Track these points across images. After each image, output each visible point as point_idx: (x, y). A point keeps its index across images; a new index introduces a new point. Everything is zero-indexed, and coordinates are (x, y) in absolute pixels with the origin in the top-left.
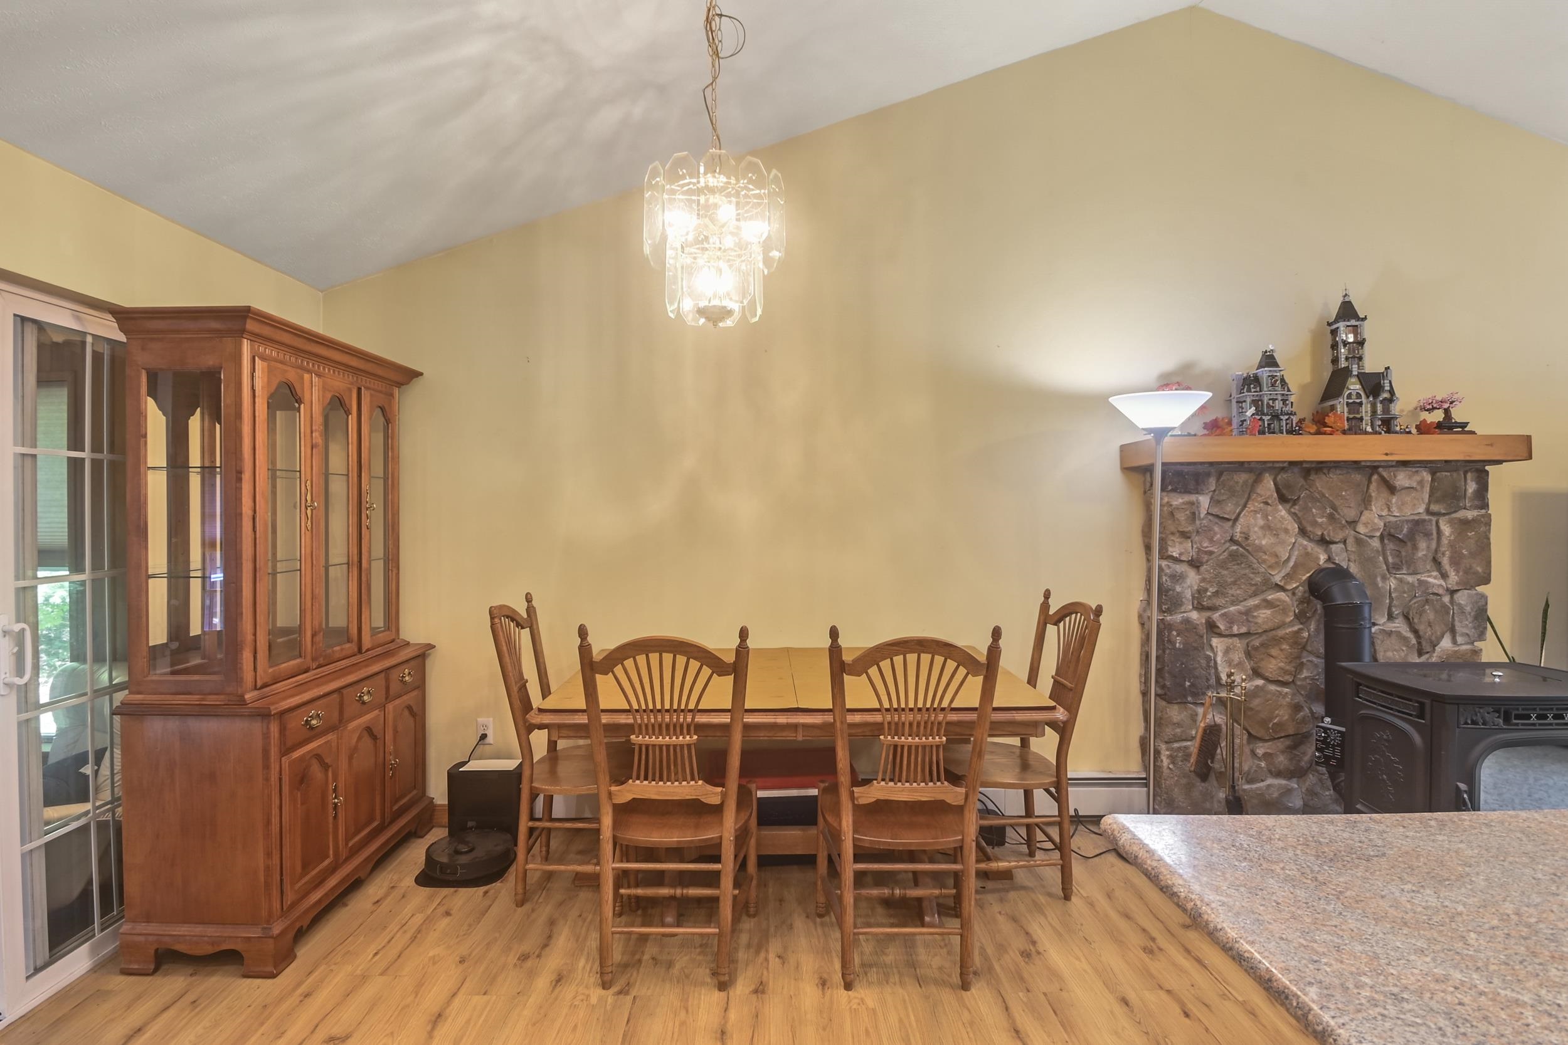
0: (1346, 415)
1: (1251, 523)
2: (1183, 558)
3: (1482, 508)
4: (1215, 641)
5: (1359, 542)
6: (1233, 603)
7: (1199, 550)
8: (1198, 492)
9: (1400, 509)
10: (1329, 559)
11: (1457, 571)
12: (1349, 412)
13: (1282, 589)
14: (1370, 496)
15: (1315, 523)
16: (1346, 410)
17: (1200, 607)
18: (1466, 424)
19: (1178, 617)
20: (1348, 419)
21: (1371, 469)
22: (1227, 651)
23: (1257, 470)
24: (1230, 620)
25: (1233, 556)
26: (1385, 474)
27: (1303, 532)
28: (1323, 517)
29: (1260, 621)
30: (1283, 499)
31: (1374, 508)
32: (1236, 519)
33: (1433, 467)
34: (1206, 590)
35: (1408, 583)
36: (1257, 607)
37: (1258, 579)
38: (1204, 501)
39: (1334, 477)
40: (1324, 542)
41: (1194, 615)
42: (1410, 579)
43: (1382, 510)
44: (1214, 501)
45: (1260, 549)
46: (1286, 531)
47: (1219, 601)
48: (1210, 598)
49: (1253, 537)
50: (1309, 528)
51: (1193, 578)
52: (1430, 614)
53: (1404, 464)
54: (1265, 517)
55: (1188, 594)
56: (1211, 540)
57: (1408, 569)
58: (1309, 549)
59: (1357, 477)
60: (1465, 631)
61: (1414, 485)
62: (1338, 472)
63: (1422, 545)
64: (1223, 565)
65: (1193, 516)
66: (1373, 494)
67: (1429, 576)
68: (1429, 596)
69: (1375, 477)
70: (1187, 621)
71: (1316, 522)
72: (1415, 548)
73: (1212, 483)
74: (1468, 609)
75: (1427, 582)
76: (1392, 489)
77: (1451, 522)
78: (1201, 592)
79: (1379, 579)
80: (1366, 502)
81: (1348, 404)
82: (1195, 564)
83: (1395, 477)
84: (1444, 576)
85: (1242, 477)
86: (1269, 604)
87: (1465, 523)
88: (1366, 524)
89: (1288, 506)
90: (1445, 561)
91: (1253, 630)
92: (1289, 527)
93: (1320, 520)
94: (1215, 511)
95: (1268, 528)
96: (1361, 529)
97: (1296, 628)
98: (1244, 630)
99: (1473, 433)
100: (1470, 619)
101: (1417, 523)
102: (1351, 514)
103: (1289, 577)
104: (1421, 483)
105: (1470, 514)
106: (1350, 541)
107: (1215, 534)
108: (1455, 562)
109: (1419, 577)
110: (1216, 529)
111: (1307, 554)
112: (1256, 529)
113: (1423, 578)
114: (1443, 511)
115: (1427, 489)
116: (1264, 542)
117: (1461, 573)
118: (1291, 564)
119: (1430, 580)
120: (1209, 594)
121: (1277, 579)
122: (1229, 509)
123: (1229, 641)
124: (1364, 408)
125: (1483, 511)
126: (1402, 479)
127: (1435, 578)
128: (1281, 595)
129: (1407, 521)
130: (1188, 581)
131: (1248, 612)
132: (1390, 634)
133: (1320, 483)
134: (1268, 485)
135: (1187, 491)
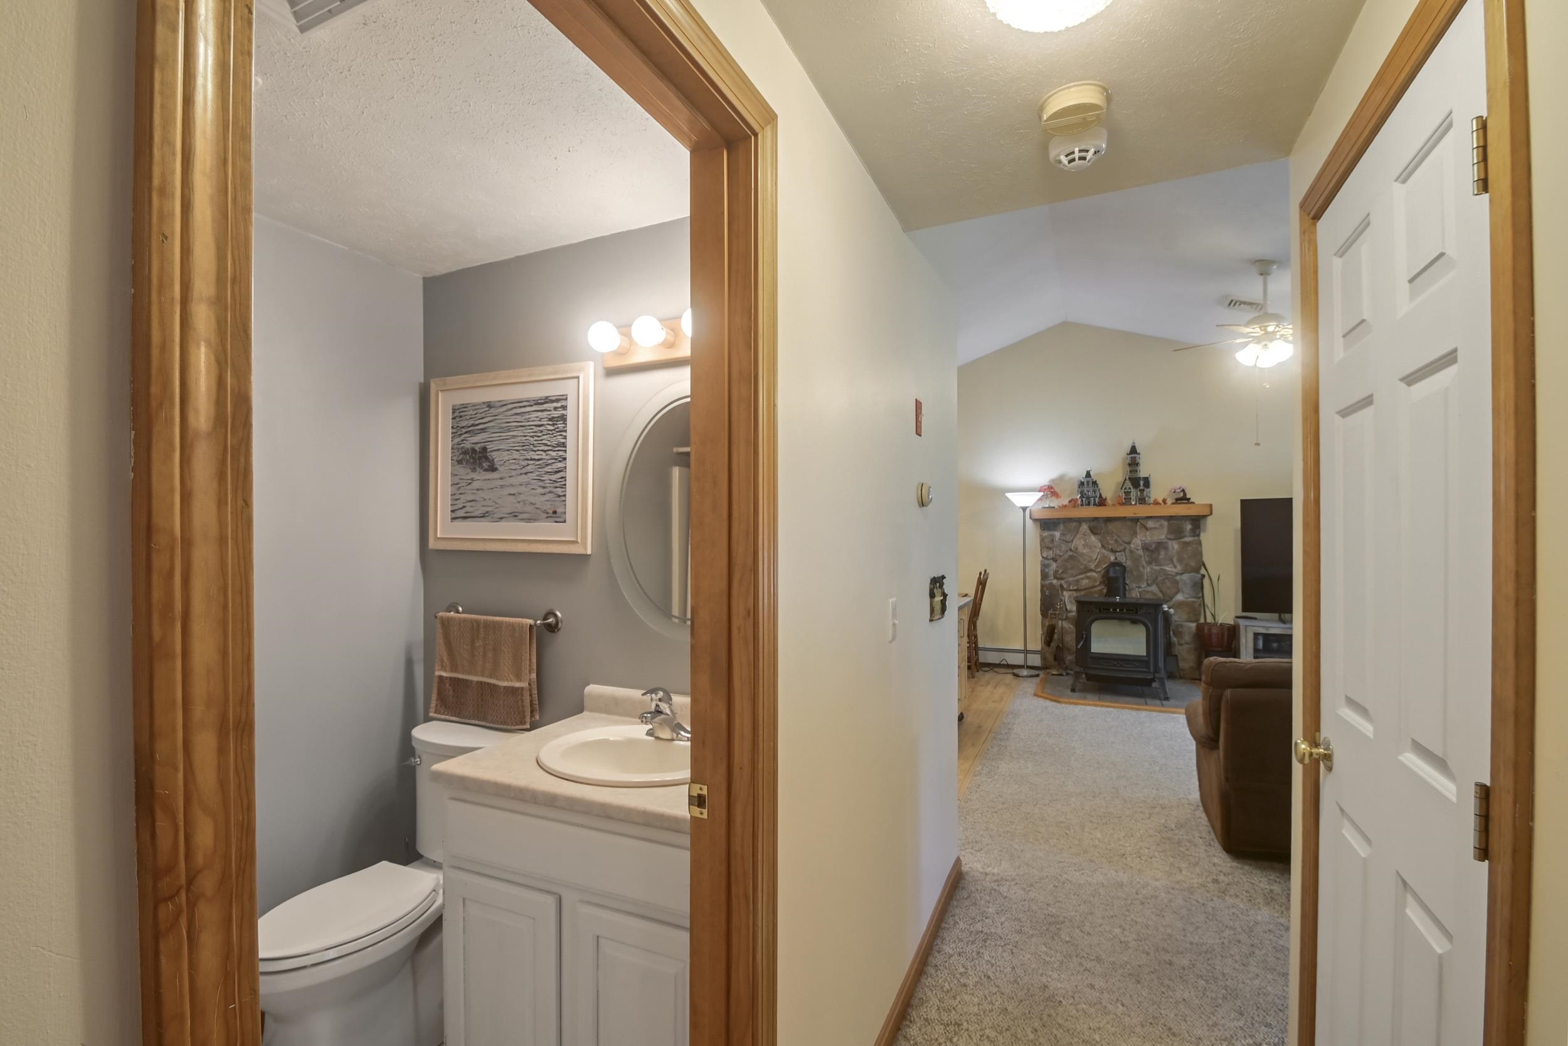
1: (1078, 543)
2: (1049, 557)
3: (1194, 536)
4: (1065, 593)
5: (1131, 551)
6: (1070, 577)
7: (1055, 555)
8: (1055, 530)
9: (1151, 537)
10: (1116, 559)
11: (1181, 565)
13: (1094, 571)
15: (1108, 543)
16: (1124, 494)
17: (1055, 578)
18: (1190, 499)
19: (1047, 582)
20: (1125, 499)
21: (1136, 520)
22: (1070, 597)
23: (1080, 521)
24: (1069, 584)
25: (1071, 557)
26: (1142, 522)
27: (1103, 546)
28: (1112, 540)
29: (1083, 585)
30: (1094, 534)
31: (1138, 536)
32: (1072, 541)
33: (1170, 518)
34: (1058, 571)
36: (1082, 579)
37: (1082, 567)
38: (1057, 534)
39: (1118, 524)
40: (1114, 551)
41: (1055, 582)
42: (1156, 568)
43: (1142, 538)
44: (1062, 534)
45: (1083, 554)
46: (1095, 547)
47: (1064, 576)
48: (1060, 574)
49: (1079, 549)
50: (1106, 546)
51: (1054, 566)
52: (1168, 584)
54: (1085, 540)
55: (1052, 573)
56: (1060, 550)
57: (1156, 563)
58: (1105, 555)
59: (1129, 523)
60: (1188, 592)
61: (1157, 526)
62: (1120, 522)
63: (1162, 553)
64: (1066, 561)
65: (1053, 541)
66: (1137, 531)
67: (1166, 567)
68: (1167, 576)
69: (1139, 523)
70: (1051, 584)
72: (1159, 554)
73: (1062, 527)
74: (1188, 582)
75: (1164, 570)
76: (1147, 529)
77: (1178, 543)
78: (1056, 572)
79: (1141, 568)
80: (1135, 534)
81: (1125, 492)
82: (1055, 560)
83: (1147, 523)
84: (1175, 567)
85: (1074, 524)
86: (1088, 578)
87: (1187, 544)
88: (1134, 544)
89: (1097, 536)
90: (1175, 560)
91: (1079, 588)
92: (1097, 545)
93: (1111, 542)
94: (1063, 538)
95: (1085, 546)
96: (1132, 546)
97: (1100, 588)
98: (1075, 588)
99: (1193, 503)
100: (1190, 587)
101: (1161, 543)
102: (1127, 539)
103: (1097, 566)
104: (1161, 526)
105: (1190, 540)
106: (1127, 551)
107: (1062, 547)
108: (1180, 560)
109: (1161, 567)
110: (1063, 545)
111: (1104, 556)
112: (1081, 546)
113: (1163, 567)
114: (1172, 538)
115: (1166, 528)
116: (1084, 551)
117: (1183, 566)
118: (1098, 560)
119: (1167, 569)
120: (1059, 572)
121: (1092, 567)
122: (1068, 537)
123: (1071, 592)
124: (1132, 493)
125: (1196, 538)
126: (1152, 524)
127: (1171, 568)
128: (1094, 574)
129: (1155, 542)
130: (1052, 567)
131: (1077, 581)
132: (1147, 592)
133: (1111, 526)
134: (1085, 527)
135: (1049, 529)
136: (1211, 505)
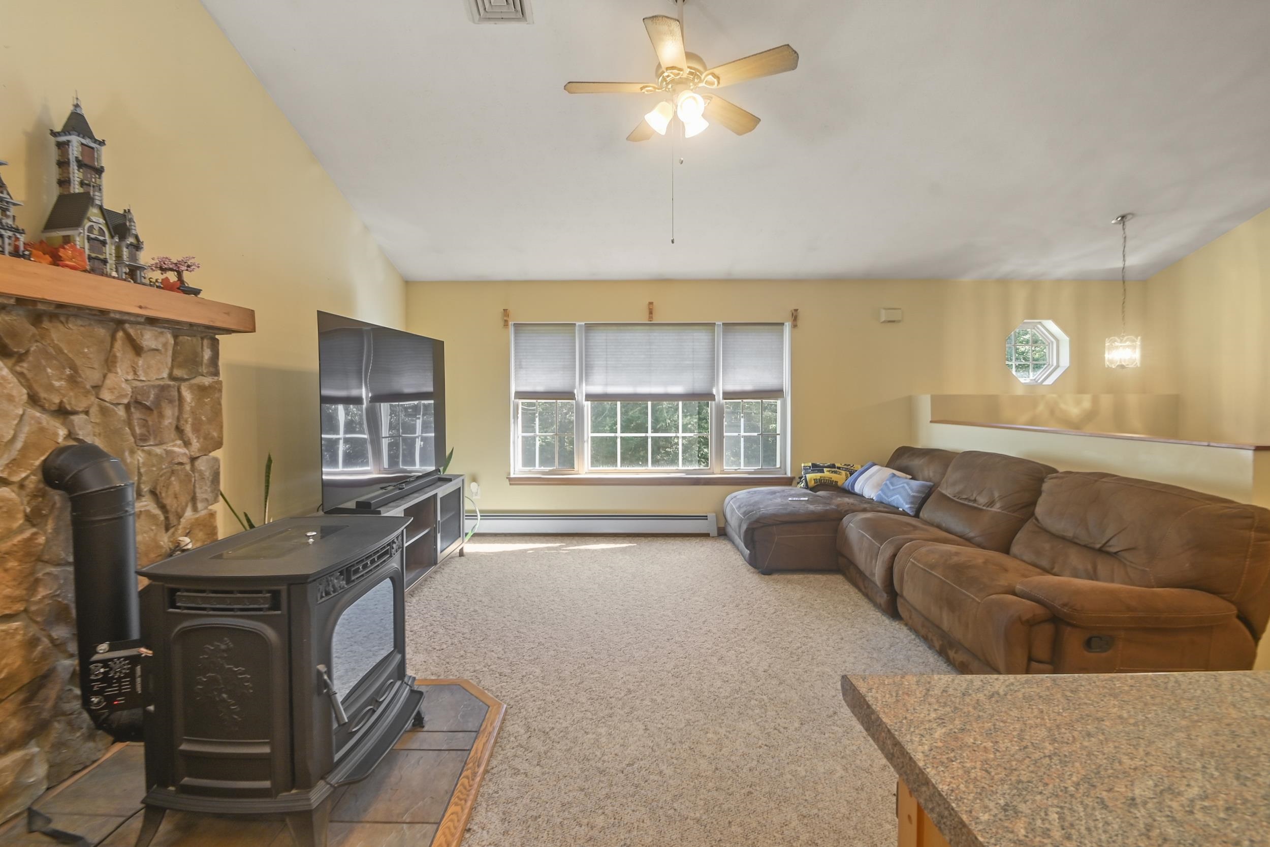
0: (87, 252)
3: (215, 375)
5: (104, 411)
9: (146, 374)
10: (70, 435)
11: (198, 437)
12: (91, 249)
13: (5, 482)
14: (115, 356)
15: (50, 388)
16: (87, 246)
20: (90, 258)
21: (116, 321)
26: (131, 331)
27: (34, 400)
28: (61, 379)
30: (5, 352)
31: (119, 370)
33: (175, 327)
35: (157, 455)
39: (75, 328)
40: (63, 412)
42: (158, 450)
43: (128, 373)
46: (9, 398)
50: (43, 395)
52: (175, 486)
53: (152, 321)
57: (155, 438)
58: (44, 423)
59: (101, 332)
60: (205, 496)
61: (160, 347)
62: (79, 322)
63: (167, 412)
66: (118, 354)
67: (174, 446)
68: (174, 467)
69: (120, 334)
71: (52, 386)
72: (161, 415)
74: (207, 474)
75: (173, 452)
76: (138, 350)
77: (191, 388)
79: (127, 454)
80: (110, 363)
81: (89, 239)
83: (142, 335)
84: (187, 444)
87: (202, 390)
88: (111, 390)
89: (10, 362)
90: (188, 429)
92: (15, 393)
93: (57, 384)
96: (106, 395)
97: (27, 534)
100: (209, 483)
101: (163, 388)
102: (94, 376)
103: (14, 464)
104: (165, 345)
105: (207, 381)
106: (94, 410)
108: (196, 429)
109: (164, 447)
111: (42, 430)
113: (169, 447)
114: (186, 377)
115: (170, 353)
117: (201, 440)
118: (19, 445)
119: (176, 449)
124: (107, 247)
125: (216, 378)
126: (149, 338)
127: (179, 447)
128: (4, 491)
129: (154, 387)
133: (57, 333)
136: (252, 313)
